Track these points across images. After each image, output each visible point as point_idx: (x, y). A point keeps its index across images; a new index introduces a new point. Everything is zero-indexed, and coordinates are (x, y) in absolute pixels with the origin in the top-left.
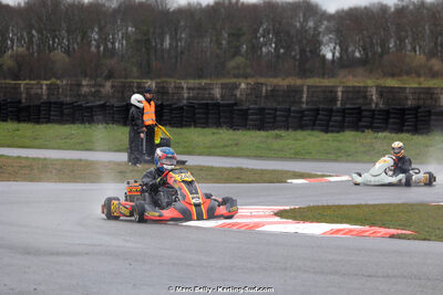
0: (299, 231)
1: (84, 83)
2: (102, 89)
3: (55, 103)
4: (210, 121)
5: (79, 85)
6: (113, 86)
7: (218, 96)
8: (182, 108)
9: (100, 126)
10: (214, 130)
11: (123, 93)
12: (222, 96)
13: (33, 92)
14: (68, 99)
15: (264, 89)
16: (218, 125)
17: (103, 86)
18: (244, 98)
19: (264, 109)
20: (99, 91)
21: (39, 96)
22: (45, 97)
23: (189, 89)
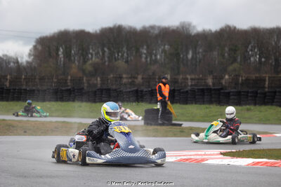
0: (231, 163)
1: (124, 76)
2: (135, 80)
3: (105, 89)
4: (205, 100)
5: (121, 78)
6: (143, 78)
7: (211, 84)
8: (187, 92)
9: (134, 104)
10: (207, 106)
11: (149, 82)
12: (214, 84)
13: (91, 82)
14: (114, 87)
15: (240, 79)
16: (211, 102)
17: (137, 78)
18: (227, 85)
19: (240, 92)
20: (133, 81)
21: (95, 85)
22: (99, 86)
23: (192, 79)
